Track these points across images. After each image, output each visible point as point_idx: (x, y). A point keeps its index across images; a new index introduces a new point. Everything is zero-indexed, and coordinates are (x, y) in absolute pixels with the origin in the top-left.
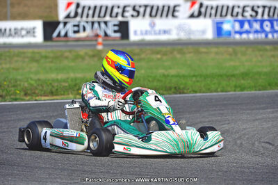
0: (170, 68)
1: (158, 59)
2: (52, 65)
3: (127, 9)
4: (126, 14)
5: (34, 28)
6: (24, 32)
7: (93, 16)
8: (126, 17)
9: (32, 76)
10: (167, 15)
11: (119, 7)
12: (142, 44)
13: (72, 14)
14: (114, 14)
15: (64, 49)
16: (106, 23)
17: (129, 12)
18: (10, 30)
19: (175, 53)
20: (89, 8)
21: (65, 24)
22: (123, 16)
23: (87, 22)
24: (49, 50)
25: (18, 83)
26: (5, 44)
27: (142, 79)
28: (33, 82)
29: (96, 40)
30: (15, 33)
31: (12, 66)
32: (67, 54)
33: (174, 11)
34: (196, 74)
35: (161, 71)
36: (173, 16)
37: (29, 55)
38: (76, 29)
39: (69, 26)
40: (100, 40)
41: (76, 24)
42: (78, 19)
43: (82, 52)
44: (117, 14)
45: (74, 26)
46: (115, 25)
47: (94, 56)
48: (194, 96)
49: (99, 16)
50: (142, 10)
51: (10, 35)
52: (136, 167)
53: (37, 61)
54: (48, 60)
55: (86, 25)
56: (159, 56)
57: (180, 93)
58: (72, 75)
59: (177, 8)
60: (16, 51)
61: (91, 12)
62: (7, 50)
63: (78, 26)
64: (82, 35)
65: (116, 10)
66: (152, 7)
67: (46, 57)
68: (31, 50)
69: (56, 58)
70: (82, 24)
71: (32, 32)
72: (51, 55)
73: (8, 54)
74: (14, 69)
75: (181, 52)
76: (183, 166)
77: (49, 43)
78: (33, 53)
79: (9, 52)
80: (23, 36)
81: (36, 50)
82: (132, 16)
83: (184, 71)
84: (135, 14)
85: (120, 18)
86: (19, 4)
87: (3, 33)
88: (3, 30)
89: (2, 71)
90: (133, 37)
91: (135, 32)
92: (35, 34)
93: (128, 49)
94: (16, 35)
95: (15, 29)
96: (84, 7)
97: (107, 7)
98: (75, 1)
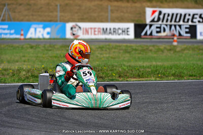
2: (140, 55)
3: (195, 16)
4: (194, 20)
5: (128, 29)
6: (120, 31)
7: (171, 21)
8: (195, 22)
9: (125, 63)
13: (156, 19)
14: (186, 20)
15: (149, 44)
16: (180, 26)
17: (197, 19)
18: (110, 29)
20: (169, 15)
21: (151, 26)
22: (192, 21)
23: (167, 25)
24: (138, 44)
25: (115, 68)
26: (106, 39)
28: (125, 68)
29: (173, 39)
30: (114, 32)
31: (111, 55)
32: (150, 48)
37: (124, 48)
38: (158, 30)
39: (153, 28)
40: (175, 38)
41: (159, 26)
42: (160, 22)
43: (162, 46)
44: (188, 20)
45: (157, 27)
46: (186, 28)
47: (170, 50)
49: (175, 21)
51: (110, 33)
52: (197, 131)
53: (129, 52)
54: (137, 52)
55: (165, 27)
58: (154, 63)
60: (114, 44)
61: (170, 18)
62: (107, 43)
63: (160, 28)
64: (163, 34)
65: (187, 17)
67: (136, 50)
68: (125, 44)
69: (143, 50)
70: (162, 26)
71: (126, 32)
72: (140, 48)
73: (108, 47)
74: (112, 58)
77: (139, 40)
78: (127, 46)
79: (109, 45)
80: (119, 34)
81: (129, 45)
82: (199, 22)
84: (201, 20)
85: (190, 23)
86: (117, 11)
87: (105, 31)
88: (105, 29)
89: (103, 59)
90: (199, 37)
91: (201, 33)
92: (129, 33)
93: (196, 45)
94: (115, 33)
95: (114, 29)
96: (165, 14)
97: (181, 15)
98: (158, 9)
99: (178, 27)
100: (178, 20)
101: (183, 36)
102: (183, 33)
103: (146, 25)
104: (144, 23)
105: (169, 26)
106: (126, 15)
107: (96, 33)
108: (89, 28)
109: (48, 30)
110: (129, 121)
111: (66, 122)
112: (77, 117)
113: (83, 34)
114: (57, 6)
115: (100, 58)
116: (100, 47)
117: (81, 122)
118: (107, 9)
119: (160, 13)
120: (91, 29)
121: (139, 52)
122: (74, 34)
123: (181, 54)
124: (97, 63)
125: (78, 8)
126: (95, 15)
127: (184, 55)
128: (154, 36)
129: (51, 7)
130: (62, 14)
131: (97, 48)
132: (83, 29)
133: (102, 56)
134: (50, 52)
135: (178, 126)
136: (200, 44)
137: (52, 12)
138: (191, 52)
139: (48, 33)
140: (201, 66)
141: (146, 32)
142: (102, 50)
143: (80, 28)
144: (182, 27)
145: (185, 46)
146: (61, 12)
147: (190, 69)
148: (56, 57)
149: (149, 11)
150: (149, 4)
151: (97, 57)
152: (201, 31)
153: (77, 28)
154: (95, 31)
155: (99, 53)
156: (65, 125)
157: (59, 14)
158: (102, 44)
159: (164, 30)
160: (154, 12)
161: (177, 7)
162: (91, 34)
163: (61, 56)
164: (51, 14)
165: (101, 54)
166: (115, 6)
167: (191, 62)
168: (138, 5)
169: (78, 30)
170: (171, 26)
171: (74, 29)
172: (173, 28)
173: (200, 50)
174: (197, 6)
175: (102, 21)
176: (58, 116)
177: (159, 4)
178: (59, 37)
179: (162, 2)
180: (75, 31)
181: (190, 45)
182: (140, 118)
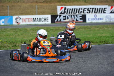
0: (103, 34)
1: (98, 30)
2: (55, 33)
3: (85, 10)
4: (85, 12)
5: (47, 18)
6: (43, 20)
10: (101, 12)
11: (82, 9)
12: (91, 24)
13: (63, 12)
14: (80, 12)
15: (59, 26)
16: (77, 15)
17: (86, 11)
18: (37, 19)
19: (105, 27)
20: (70, 9)
21: (60, 16)
22: (83, 13)
23: (69, 15)
24: (54, 27)
26: (35, 24)
27: (91, 38)
32: (60, 28)
33: (104, 10)
34: (113, 36)
35: (99, 35)
36: (104, 12)
37: (45, 29)
38: (65, 18)
40: (74, 22)
42: (65, 14)
44: (81, 12)
45: (64, 17)
46: (80, 16)
48: (112, 45)
49: (74, 13)
50: (91, 10)
51: (38, 21)
52: (88, 74)
54: (53, 31)
55: (68, 16)
56: (98, 29)
57: (106, 44)
59: (105, 9)
61: (71, 11)
62: (36, 27)
63: (65, 17)
65: (81, 10)
66: (95, 9)
67: (52, 30)
68: (46, 27)
69: (56, 30)
70: (67, 16)
71: (46, 20)
72: (54, 29)
73: (36, 29)
75: (107, 27)
76: (107, 73)
77: (54, 24)
78: (47, 28)
79: (37, 28)
80: (43, 21)
81: (48, 27)
82: (87, 12)
83: (108, 35)
84: (88, 12)
85: (82, 14)
86: (41, 8)
87: (34, 20)
88: (35, 19)
89: (34, 36)
90: (88, 21)
91: (89, 19)
92: (48, 20)
93: (86, 26)
94: (40, 21)
95: (39, 18)
96: (68, 9)
97: (77, 9)
98: (64, 7)
99: (75, 16)
100: (75, 12)
101: (79, 21)
102: (78, 19)
103: (58, 16)
104: (56, 14)
105: (70, 16)
106: (46, 10)
107: (30, 21)
108: (25, 19)
109: (3, 20)
110: (50, 70)
111: (14, 71)
112: (21, 69)
113: (23, 22)
114: (7, 7)
115: (33, 35)
116: (32, 29)
117: (23, 71)
118: (36, 7)
119: (65, 8)
120: (27, 19)
121: (54, 31)
122: (17, 22)
123: (77, 31)
124: (31, 38)
125: (19, 7)
126: (29, 11)
127: (79, 32)
128: (62, 21)
129: (4, 8)
130: (10, 11)
131: (30, 29)
132: (22, 19)
133: (33, 34)
134: (4, 33)
135: (77, 71)
136: (88, 25)
137: (5, 10)
138: (83, 30)
139: (3, 22)
140: (89, 37)
141: (58, 20)
142: (34, 31)
143: (21, 18)
144: (78, 16)
145: (80, 27)
146: (10, 10)
147: (83, 39)
148: (8, 35)
149: (59, 8)
150: (59, 4)
151: (31, 34)
152: (89, 18)
153: (19, 18)
154: (29, 20)
155: (31, 32)
156: (14, 73)
157: (9, 11)
158: (33, 27)
159: (68, 18)
160: (62, 8)
161: (74, 5)
162: (27, 22)
163: (10, 35)
164: (4, 11)
165: (33, 33)
166: (40, 6)
167: (84, 36)
168: (52, 4)
169: (19, 20)
170: (71, 16)
171: (17, 19)
172: (73, 16)
173: (88, 28)
174: (86, 4)
175: (32, 14)
176: (10, 68)
177: (64, 3)
178: (9, 24)
179: (66, 2)
180: (18, 20)
181: (83, 26)
182: (56, 68)
